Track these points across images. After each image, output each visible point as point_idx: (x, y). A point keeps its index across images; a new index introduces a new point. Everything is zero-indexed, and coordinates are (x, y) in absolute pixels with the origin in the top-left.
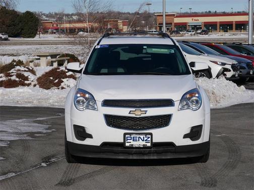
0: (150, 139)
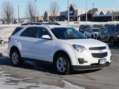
0: (105, 61)
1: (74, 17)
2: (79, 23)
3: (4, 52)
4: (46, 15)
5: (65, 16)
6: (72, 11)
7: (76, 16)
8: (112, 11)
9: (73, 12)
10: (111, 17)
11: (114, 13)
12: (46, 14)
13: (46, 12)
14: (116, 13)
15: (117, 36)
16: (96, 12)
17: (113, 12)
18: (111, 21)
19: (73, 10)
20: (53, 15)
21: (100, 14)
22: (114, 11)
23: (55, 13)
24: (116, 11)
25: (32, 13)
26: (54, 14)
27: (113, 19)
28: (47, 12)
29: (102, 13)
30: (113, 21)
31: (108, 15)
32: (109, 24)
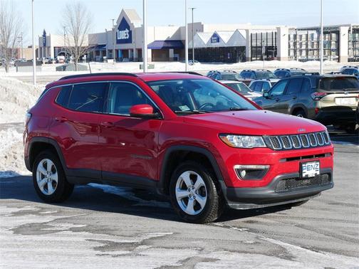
1: (132, 50)
2: (153, 68)
3: (6, 157)
4: (45, 45)
5: (105, 45)
6: (127, 31)
7: (137, 47)
8: (247, 31)
9: (130, 33)
10: (243, 48)
11: (254, 38)
12: (45, 40)
13: (45, 33)
14: (259, 37)
15: (316, 104)
16: (199, 34)
17: (250, 35)
18: (244, 60)
19: (129, 28)
20: (73, 44)
21: (212, 41)
22: (254, 32)
23: (80, 38)
24: (259, 32)
25: (9, 36)
26: (76, 41)
27: (250, 56)
28: (47, 35)
29: (216, 37)
30: (252, 60)
31: (235, 44)
32: (255, 70)
